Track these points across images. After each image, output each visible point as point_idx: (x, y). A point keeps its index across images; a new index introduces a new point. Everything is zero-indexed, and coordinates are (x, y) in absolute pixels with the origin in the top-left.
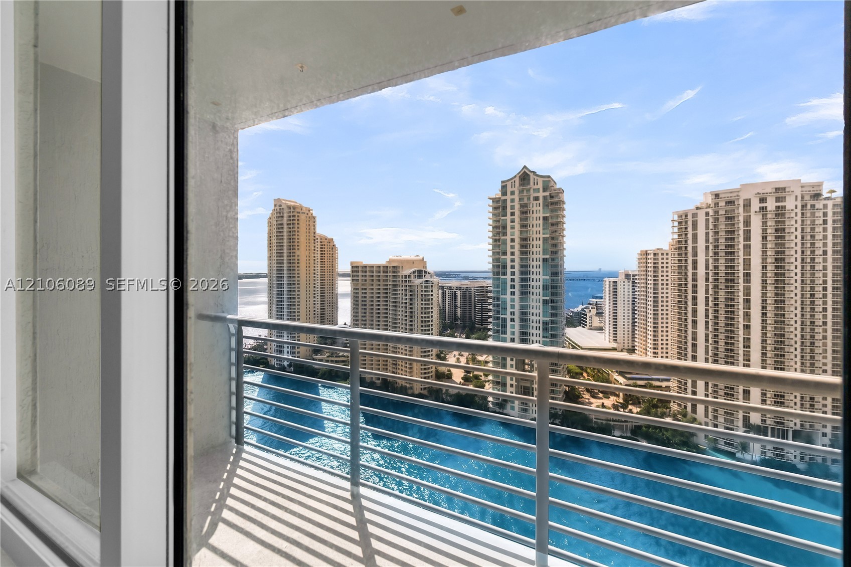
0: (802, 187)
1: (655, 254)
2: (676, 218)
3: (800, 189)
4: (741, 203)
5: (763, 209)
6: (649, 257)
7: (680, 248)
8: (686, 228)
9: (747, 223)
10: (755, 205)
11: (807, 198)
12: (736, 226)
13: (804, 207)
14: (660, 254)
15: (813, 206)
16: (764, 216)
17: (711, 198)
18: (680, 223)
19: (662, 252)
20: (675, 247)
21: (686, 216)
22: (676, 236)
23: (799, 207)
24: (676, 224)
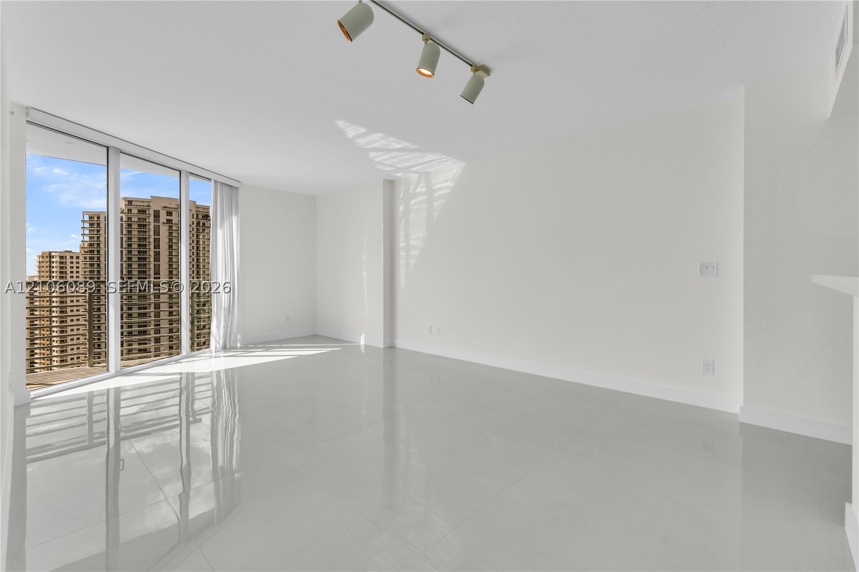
0: (197, 208)
1: (61, 257)
2: (87, 218)
3: (195, 209)
4: (152, 212)
5: (169, 221)
6: (54, 260)
7: (92, 252)
8: (98, 231)
9: (157, 232)
10: (163, 217)
11: (200, 217)
12: (147, 234)
13: (198, 224)
14: (68, 258)
15: (204, 224)
16: (171, 227)
17: (124, 204)
18: (91, 225)
19: (72, 255)
20: (86, 250)
21: (98, 218)
22: (87, 238)
23: (195, 224)
24: (87, 225)
